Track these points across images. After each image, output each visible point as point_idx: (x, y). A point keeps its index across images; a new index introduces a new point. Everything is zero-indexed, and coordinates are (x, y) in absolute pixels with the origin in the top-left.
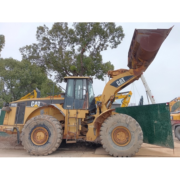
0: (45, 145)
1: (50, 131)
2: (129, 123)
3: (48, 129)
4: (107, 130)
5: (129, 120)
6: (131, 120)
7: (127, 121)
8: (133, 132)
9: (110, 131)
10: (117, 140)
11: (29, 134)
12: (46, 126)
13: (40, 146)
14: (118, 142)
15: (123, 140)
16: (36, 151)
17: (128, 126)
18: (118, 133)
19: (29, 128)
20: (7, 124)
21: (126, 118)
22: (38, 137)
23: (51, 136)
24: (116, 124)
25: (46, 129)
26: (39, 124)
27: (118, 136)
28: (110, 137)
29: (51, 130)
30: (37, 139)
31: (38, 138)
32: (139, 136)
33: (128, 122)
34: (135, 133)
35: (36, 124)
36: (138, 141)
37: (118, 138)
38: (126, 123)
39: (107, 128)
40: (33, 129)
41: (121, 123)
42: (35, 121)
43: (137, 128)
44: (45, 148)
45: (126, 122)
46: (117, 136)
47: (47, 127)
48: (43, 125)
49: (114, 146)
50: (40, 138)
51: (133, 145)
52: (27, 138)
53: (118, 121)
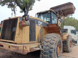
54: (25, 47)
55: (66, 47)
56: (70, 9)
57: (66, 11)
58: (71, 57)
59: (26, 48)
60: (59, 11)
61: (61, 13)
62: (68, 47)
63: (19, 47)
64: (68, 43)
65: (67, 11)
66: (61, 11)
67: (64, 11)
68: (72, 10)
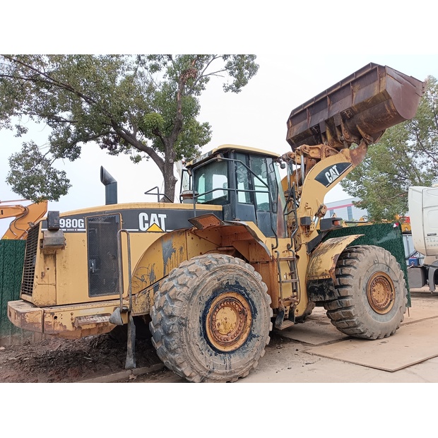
0: (246, 346)
1: (253, 302)
2: (390, 263)
3: (248, 295)
4: (360, 284)
5: (388, 258)
6: (391, 257)
8: (397, 282)
9: (364, 286)
10: (375, 302)
11: (200, 321)
12: (241, 288)
13: (233, 352)
14: (377, 306)
15: (381, 300)
16: (228, 371)
17: (388, 269)
18: (373, 288)
19: (198, 300)
20: (52, 303)
21: (385, 254)
22: (219, 325)
23: (258, 316)
24: (372, 268)
25: (243, 295)
26: (225, 283)
27: (374, 294)
29: (255, 300)
31: (222, 327)
32: (404, 287)
34: (400, 284)
35: (217, 286)
36: (404, 297)
37: (374, 297)
38: (386, 263)
39: (360, 280)
40: (208, 304)
41: (379, 265)
42: (212, 274)
44: (246, 355)
45: (385, 261)
47: (245, 291)
48: (233, 286)
50: (225, 328)
51: (399, 307)
52: (196, 334)
53: (374, 262)
54: (52, 314)
55: (340, 312)
56: (375, 101)
57: (362, 117)
58: (340, 360)
59: (56, 318)
60: (327, 122)
61: (339, 127)
62: (352, 310)
63: (25, 313)
64: (348, 289)
65: (367, 112)
66: (339, 121)
67: (352, 117)
68: (389, 106)
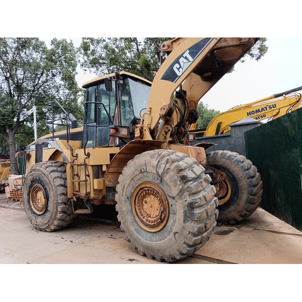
0: (45, 214)
2: (163, 173)
3: (45, 186)
4: (123, 192)
5: (163, 166)
6: (168, 165)
7: (160, 168)
8: (173, 198)
9: (129, 194)
10: (142, 215)
11: (28, 195)
13: (40, 215)
14: (144, 220)
15: (156, 216)
16: (36, 224)
17: (161, 181)
18: (145, 199)
21: (159, 161)
22: (38, 199)
24: (138, 177)
25: (43, 186)
27: (145, 206)
28: (130, 208)
30: (37, 203)
31: (39, 201)
32: (187, 208)
33: (160, 171)
34: (177, 202)
36: (184, 222)
37: (145, 210)
38: (157, 172)
39: (124, 187)
40: (30, 187)
41: (149, 174)
43: (181, 187)
44: (44, 219)
45: (156, 170)
46: (143, 205)
49: (135, 229)
50: (41, 202)
51: (173, 232)
52: (26, 200)
53: (141, 170)
